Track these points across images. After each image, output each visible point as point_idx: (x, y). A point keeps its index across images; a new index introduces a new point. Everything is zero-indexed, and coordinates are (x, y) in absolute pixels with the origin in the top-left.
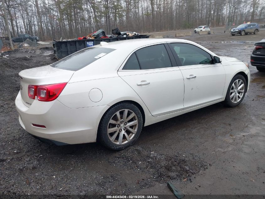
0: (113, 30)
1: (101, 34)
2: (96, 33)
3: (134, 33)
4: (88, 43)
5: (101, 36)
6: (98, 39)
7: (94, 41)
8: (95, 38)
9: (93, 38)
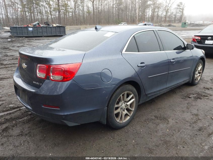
0: (45, 23)
1: (37, 24)
2: (34, 24)
3: (57, 24)
4: (29, 28)
5: (37, 25)
6: (35, 27)
7: (33, 28)
8: (33, 26)
9: (32, 26)
